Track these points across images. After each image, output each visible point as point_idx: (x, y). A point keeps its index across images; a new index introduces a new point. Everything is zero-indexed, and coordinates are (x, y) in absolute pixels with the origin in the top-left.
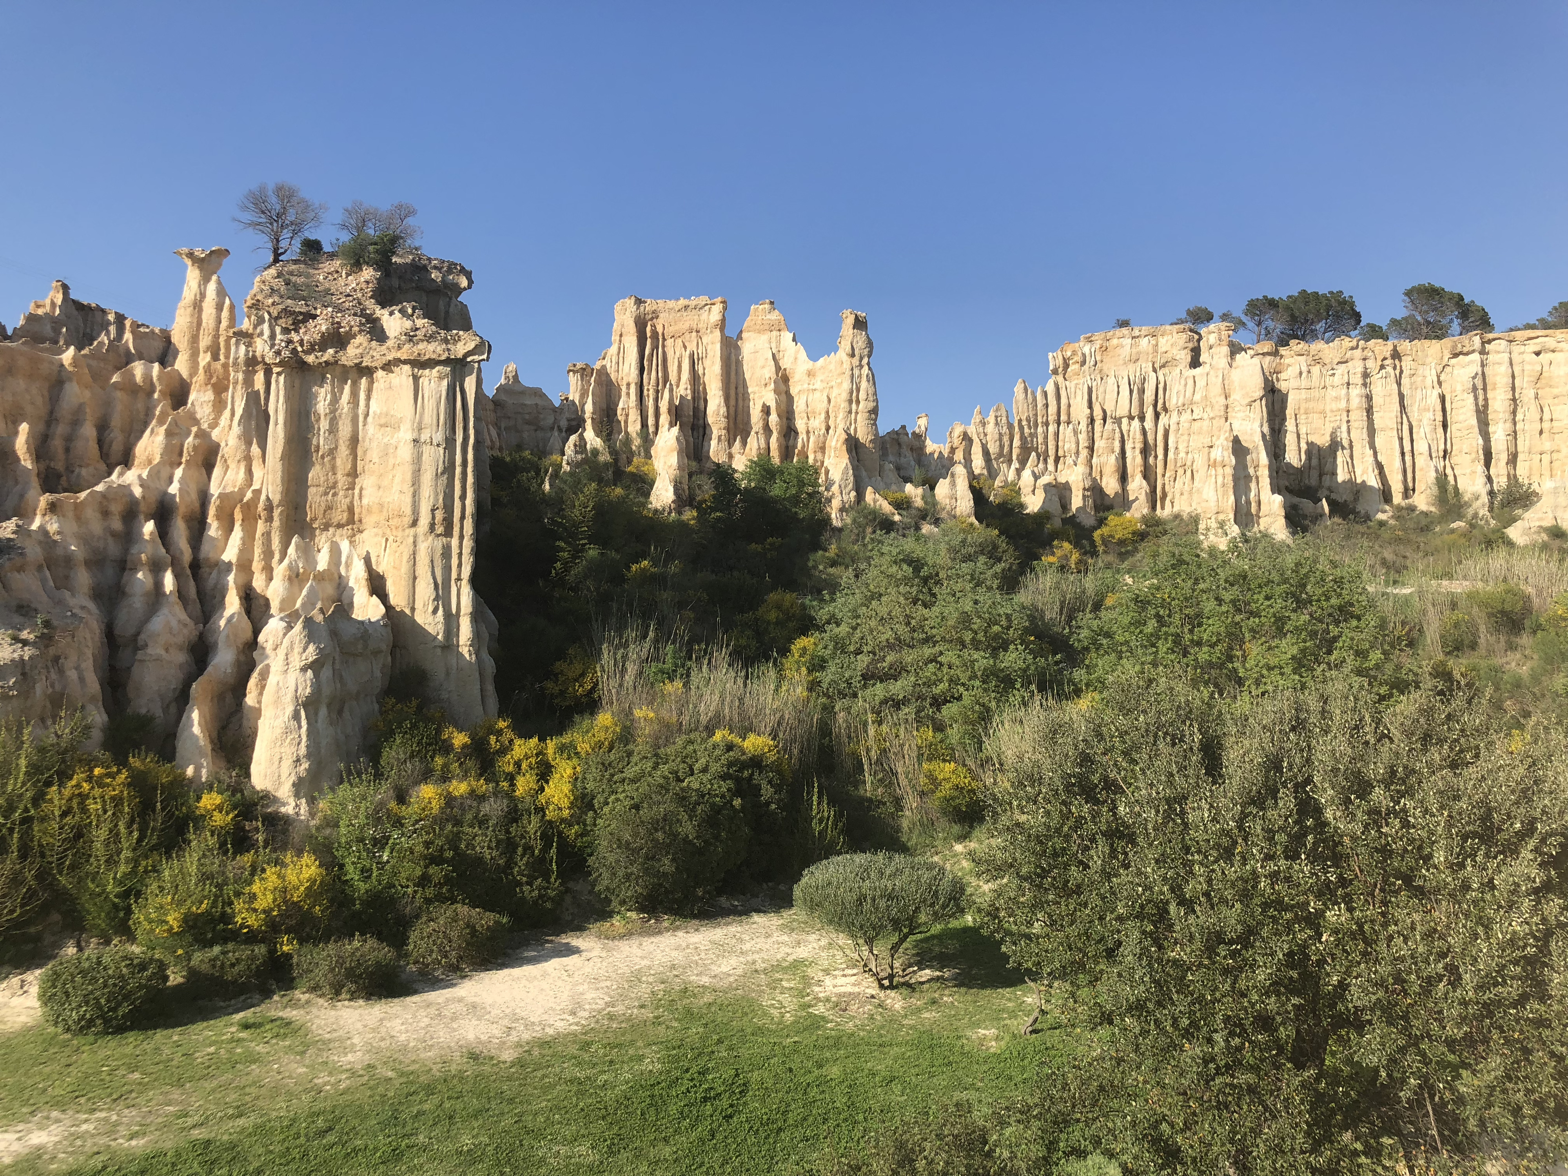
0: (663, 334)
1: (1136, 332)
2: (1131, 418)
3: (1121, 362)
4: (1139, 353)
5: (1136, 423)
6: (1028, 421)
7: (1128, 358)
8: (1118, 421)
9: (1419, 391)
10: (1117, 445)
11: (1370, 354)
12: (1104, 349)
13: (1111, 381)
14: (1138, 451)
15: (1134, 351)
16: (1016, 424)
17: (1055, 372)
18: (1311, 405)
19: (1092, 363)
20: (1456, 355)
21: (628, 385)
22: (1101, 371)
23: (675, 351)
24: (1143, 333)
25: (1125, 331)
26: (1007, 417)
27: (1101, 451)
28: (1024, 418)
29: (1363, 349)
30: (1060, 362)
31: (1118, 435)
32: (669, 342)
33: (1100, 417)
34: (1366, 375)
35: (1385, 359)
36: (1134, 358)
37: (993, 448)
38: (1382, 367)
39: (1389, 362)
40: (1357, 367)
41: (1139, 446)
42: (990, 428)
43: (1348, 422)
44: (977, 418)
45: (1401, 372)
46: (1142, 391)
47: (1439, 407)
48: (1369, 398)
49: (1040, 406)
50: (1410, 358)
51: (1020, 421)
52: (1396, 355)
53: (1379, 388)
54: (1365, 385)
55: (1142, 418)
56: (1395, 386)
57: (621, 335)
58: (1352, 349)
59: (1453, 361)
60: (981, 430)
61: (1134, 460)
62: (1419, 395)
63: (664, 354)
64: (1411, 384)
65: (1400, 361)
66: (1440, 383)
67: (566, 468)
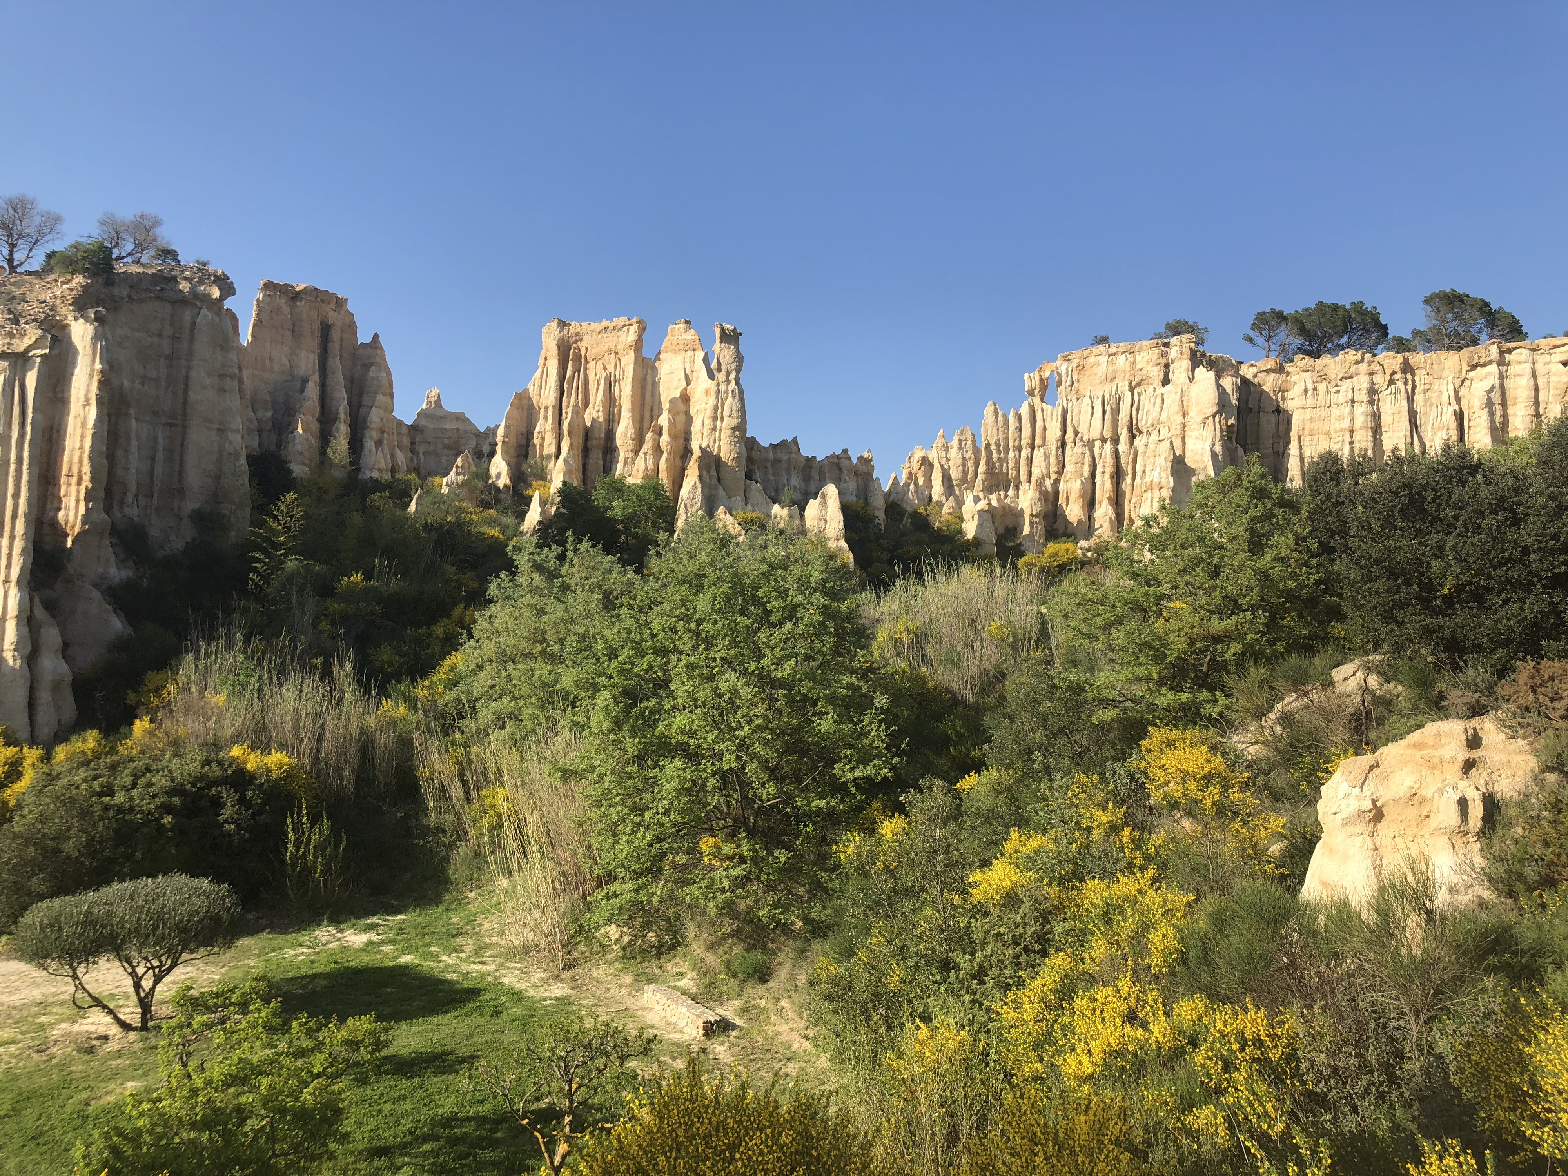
0: (586, 357)
1: (1113, 350)
2: (1104, 440)
3: (1098, 381)
4: (1115, 371)
5: (1108, 446)
6: (998, 444)
7: (1104, 377)
8: (1090, 444)
9: (1434, 408)
10: (1086, 470)
11: (1378, 367)
12: (1081, 368)
13: (1087, 400)
14: (1107, 476)
15: (1110, 369)
16: (983, 449)
17: (1031, 393)
18: (1316, 425)
19: (1068, 383)
20: (1474, 367)
21: (546, 408)
22: (1077, 391)
23: (595, 374)
24: (1121, 350)
25: (1102, 348)
26: (974, 441)
27: (1068, 476)
28: (992, 442)
29: (1370, 363)
30: (1036, 382)
31: (1088, 460)
32: (591, 365)
33: (1071, 440)
34: (1373, 391)
35: (1394, 373)
36: (1110, 376)
37: (955, 474)
38: (1391, 382)
39: (1397, 376)
40: (1362, 382)
41: (1109, 470)
42: (954, 453)
43: (1352, 443)
44: (939, 442)
45: (1414, 387)
46: (1116, 412)
47: (1453, 425)
48: (1376, 417)
49: (1012, 428)
50: (1424, 372)
51: (988, 446)
52: (1407, 368)
53: (1388, 406)
54: (1371, 402)
55: (1116, 441)
56: (1405, 403)
57: (546, 359)
58: (1357, 362)
59: (1472, 374)
60: (943, 454)
61: (1104, 486)
62: (1433, 412)
63: (586, 377)
64: (1426, 400)
65: (1413, 375)
66: (1458, 399)
67: (445, 490)
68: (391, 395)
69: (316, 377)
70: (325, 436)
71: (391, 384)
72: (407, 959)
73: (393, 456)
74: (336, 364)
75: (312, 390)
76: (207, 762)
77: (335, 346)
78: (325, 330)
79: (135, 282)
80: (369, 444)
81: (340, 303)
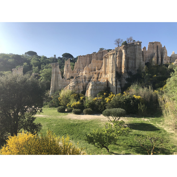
67: (174, 64)
68: (167, 53)
69: (156, 53)
70: (158, 60)
71: (167, 52)
72: (152, 123)
73: (167, 61)
74: (159, 51)
75: (156, 55)
76: (130, 97)
77: (159, 49)
78: (157, 47)
79: (130, 45)
80: (164, 60)
81: (159, 43)
